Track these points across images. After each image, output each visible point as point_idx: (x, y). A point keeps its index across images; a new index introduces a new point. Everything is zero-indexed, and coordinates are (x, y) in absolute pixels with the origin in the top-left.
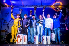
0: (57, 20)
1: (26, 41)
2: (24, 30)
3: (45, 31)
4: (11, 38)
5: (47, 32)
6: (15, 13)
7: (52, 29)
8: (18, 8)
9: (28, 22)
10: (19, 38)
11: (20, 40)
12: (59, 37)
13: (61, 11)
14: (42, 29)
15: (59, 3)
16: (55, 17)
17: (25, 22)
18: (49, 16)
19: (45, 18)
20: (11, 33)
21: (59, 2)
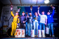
0: (50, 16)
1: (24, 34)
2: (22, 25)
3: (40, 26)
4: (11, 32)
5: (42, 27)
6: (14, 11)
7: (46, 24)
8: (17, 7)
9: (25, 18)
10: (18, 32)
11: (19, 34)
12: (53, 31)
13: (54, 9)
14: (38, 25)
16: (49, 14)
17: (23, 18)
18: (43, 13)
19: (40, 15)
20: (11, 28)
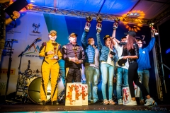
0: (144, 52)
1: (86, 98)
6: (34, 25)
10: (74, 92)
15: (138, 14)
16: (140, 45)
21: (138, 11)
